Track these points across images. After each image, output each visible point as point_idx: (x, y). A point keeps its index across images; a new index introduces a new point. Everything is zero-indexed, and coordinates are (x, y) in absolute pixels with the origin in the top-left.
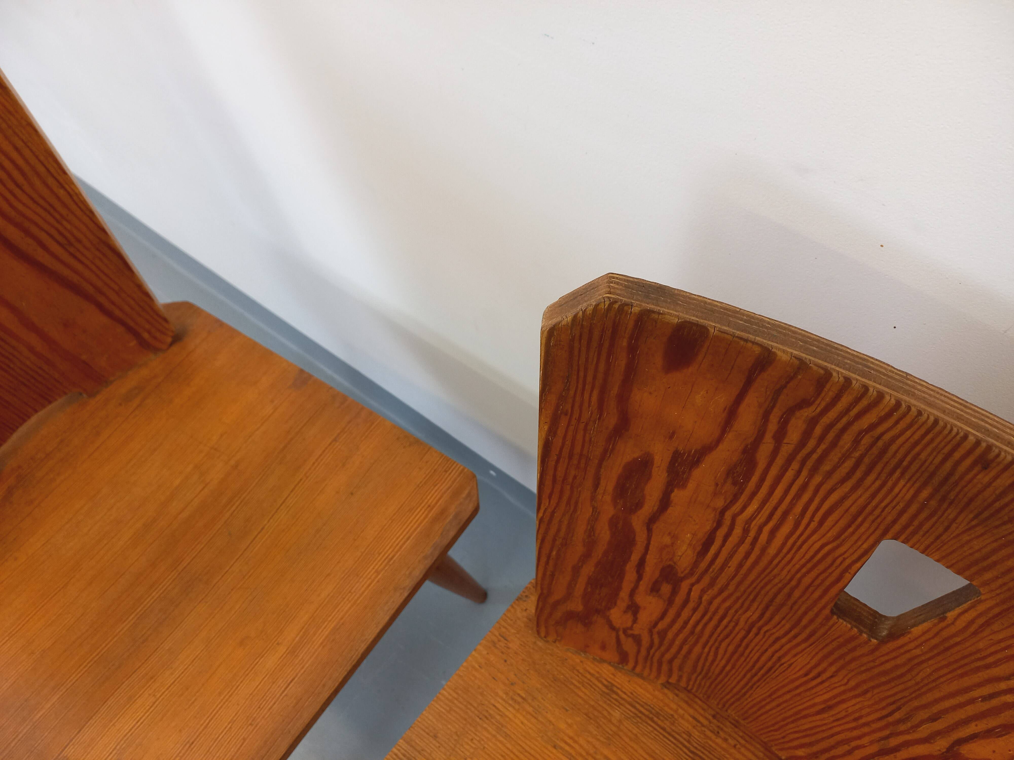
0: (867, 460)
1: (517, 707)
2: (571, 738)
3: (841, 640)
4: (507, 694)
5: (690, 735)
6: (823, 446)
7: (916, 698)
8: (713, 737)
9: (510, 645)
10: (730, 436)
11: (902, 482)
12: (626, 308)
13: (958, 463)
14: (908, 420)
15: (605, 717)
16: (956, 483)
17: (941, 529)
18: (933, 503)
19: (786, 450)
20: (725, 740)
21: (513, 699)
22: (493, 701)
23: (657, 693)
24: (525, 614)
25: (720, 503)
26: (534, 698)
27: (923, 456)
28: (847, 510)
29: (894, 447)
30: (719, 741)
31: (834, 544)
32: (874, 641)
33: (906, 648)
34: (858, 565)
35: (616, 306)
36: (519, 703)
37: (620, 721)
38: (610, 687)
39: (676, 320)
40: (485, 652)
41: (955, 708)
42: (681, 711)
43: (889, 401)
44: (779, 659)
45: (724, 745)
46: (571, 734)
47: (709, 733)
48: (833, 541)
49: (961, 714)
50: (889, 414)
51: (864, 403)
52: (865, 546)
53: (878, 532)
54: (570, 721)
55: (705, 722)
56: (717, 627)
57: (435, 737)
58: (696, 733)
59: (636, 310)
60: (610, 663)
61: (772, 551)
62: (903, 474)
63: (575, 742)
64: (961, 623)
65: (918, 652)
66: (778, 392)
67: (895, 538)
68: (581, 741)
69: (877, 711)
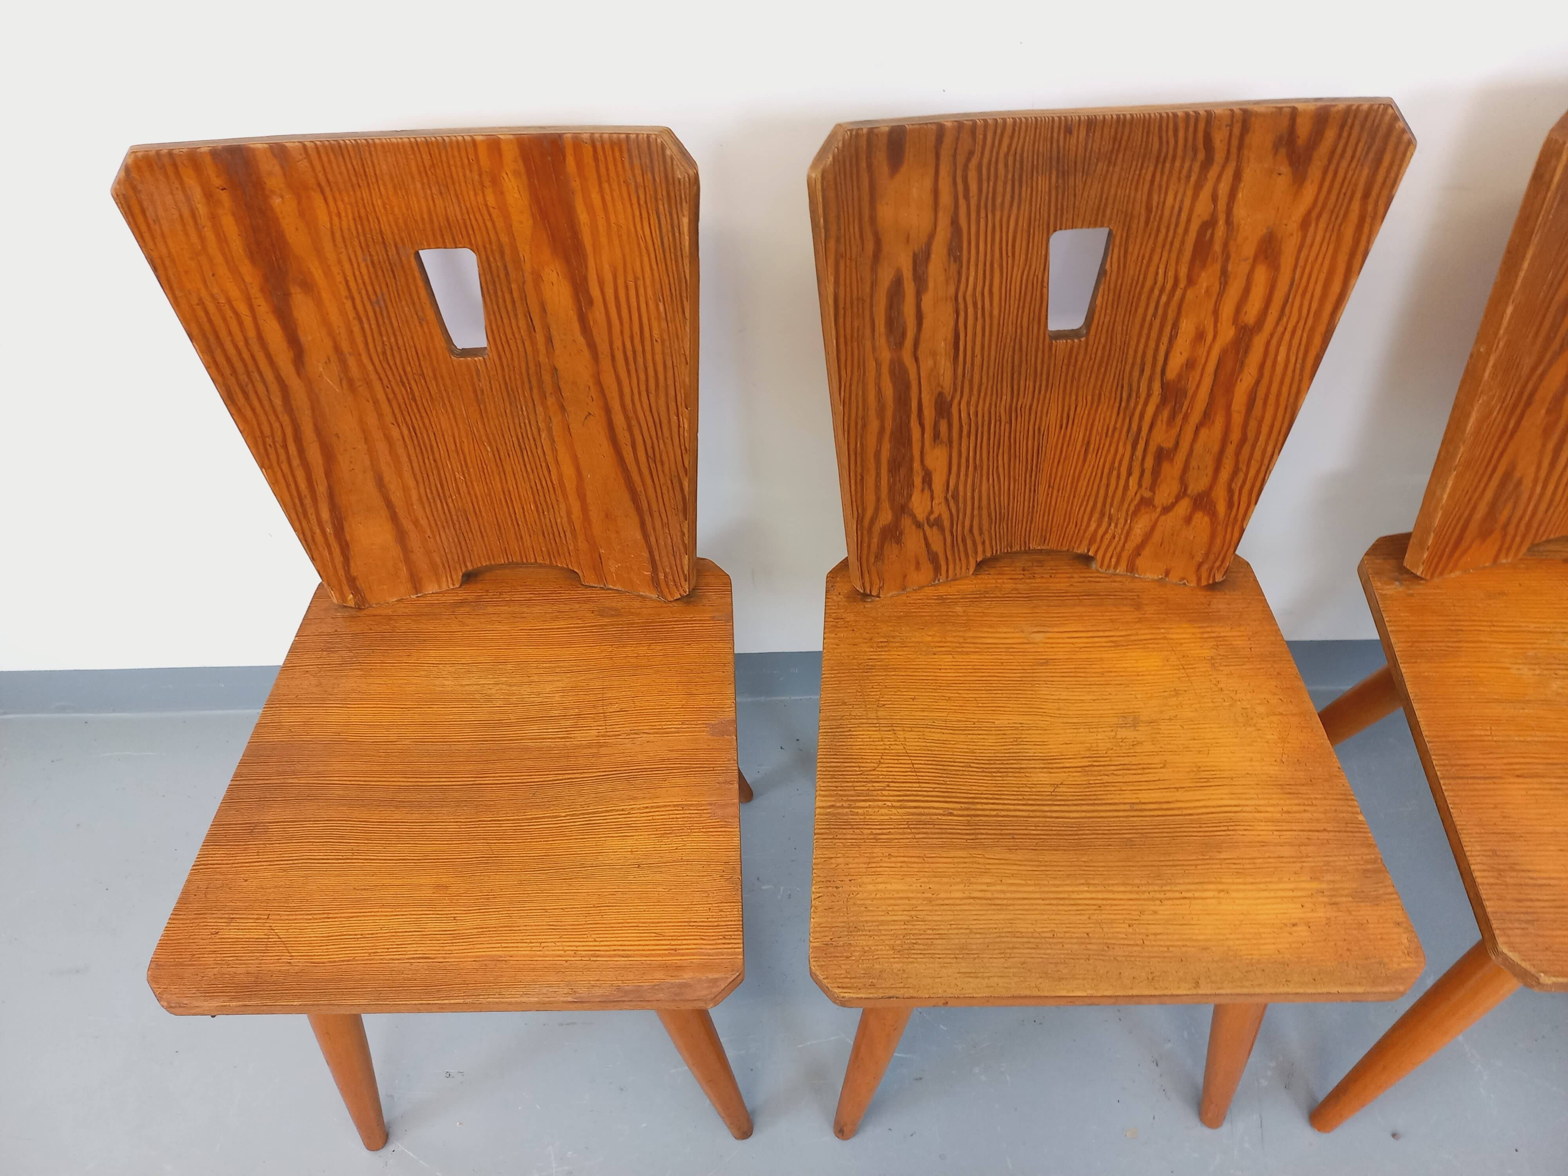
0: (1017, 177)
1: (886, 649)
2: (940, 642)
3: (1066, 361)
4: (872, 647)
5: (1017, 590)
6: (991, 184)
7: (1125, 364)
8: (1033, 581)
9: (848, 620)
10: (941, 214)
11: (1040, 178)
12: (860, 132)
13: (1058, 140)
14: (1023, 126)
15: (953, 616)
16: (1064, 155)
17: (1073, 199)
18: (1060, 181)
19: (973, 202)
20: (1042, 577)
21: (879, 647)
22: (866, 657)
23: (975, 582)
24: (841, 596)
25: (952, 290)
26: (894, 637)
27: (1041, 150)
28: (1022, 230)
29: (1025, 155)
30: (1038, 580)
31: (1027, 268)
32: (1083, 339)
33: (1101, 323)
34: (1046, 275)
35: (854, 133)
36: (886, 646)
37: (964, 612)
38: (940, 598)
39: (887, 129)
40: (833, 635)
41: (1146, 345)
42: (999, 581)
43: (1009, 121)
44: (1039, 429)
45: (1044, 580)
46: (939, 640)
47: (1028, 581)
48: (1026, 265)
49: (1152, 344)
50: (1014, 130)
51: (999, 131)
52: (1043, 253)
53: (1045, 232)
54: (930, 633)
55: (1022, 576)
56: (989, 439)
57: (844, 703)
58: (1019, 586)
59: (865, 131)
60: (928, 586)
61: (996, 312)
62: (1037, 172)
63: (946, 642)
64: (1115, 266)
65: (1107, 320)
66: (954, 156)
67: (1055, 231)
68: (949, 639)
69: (1113, 408)
